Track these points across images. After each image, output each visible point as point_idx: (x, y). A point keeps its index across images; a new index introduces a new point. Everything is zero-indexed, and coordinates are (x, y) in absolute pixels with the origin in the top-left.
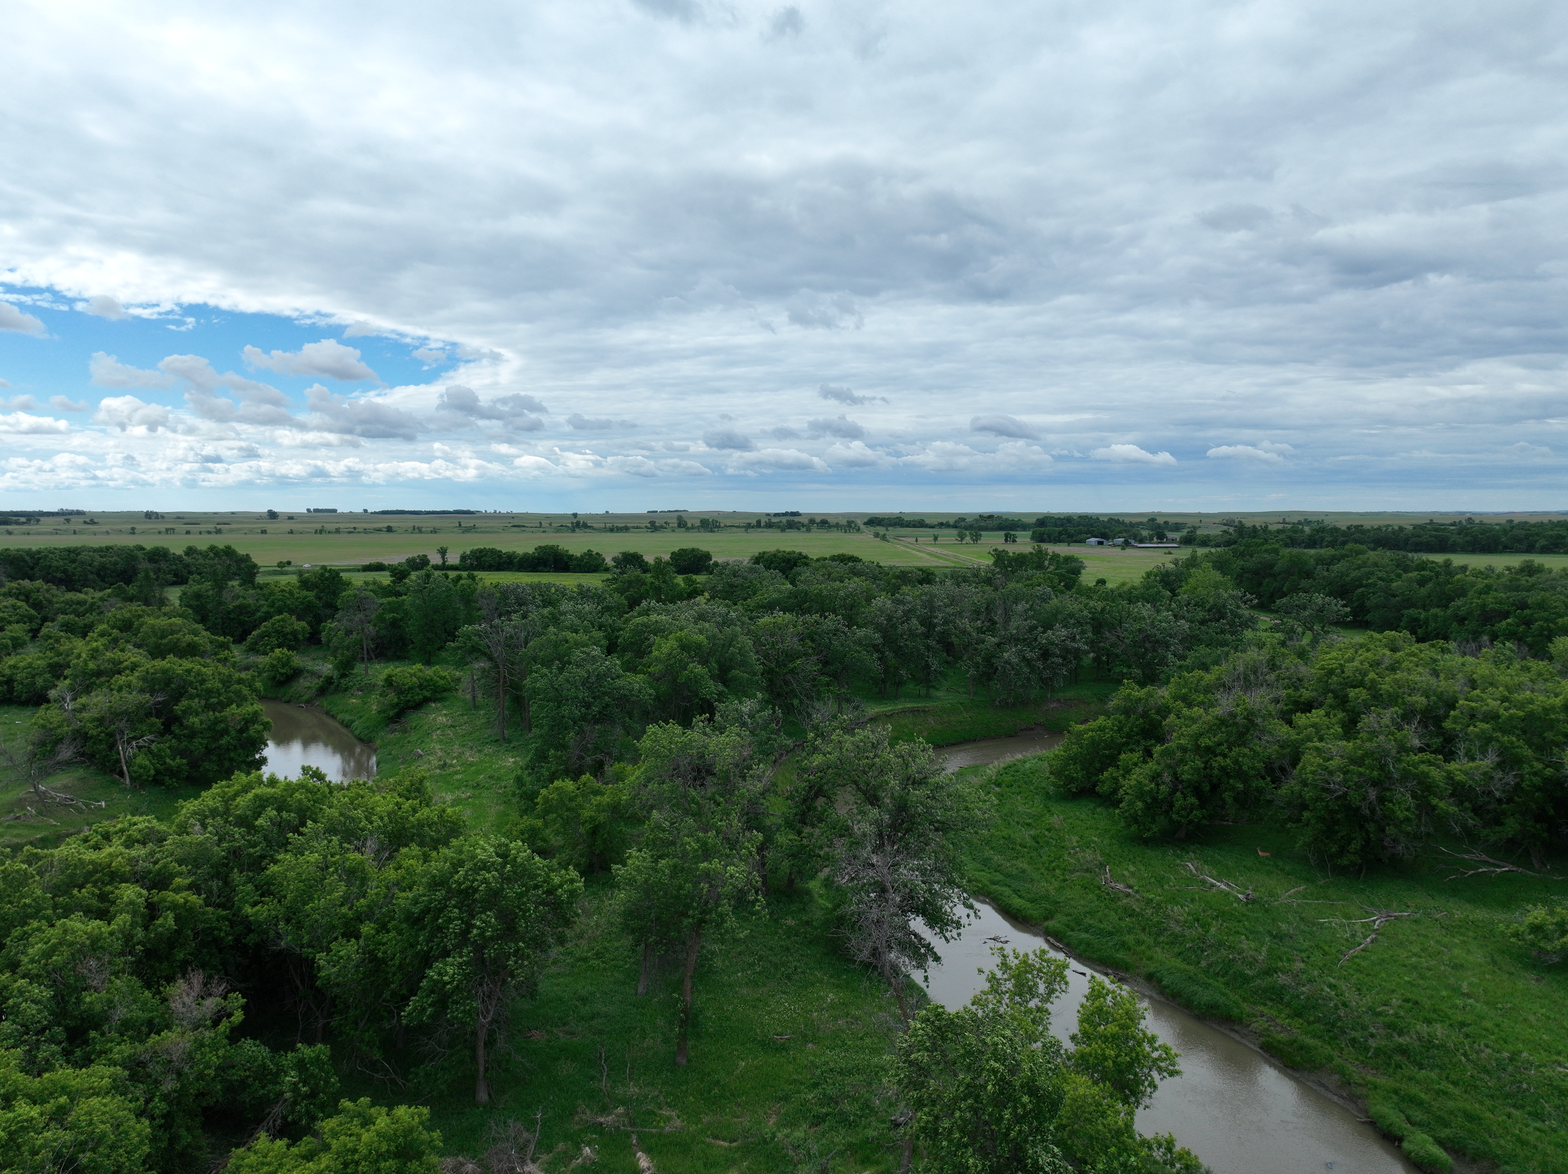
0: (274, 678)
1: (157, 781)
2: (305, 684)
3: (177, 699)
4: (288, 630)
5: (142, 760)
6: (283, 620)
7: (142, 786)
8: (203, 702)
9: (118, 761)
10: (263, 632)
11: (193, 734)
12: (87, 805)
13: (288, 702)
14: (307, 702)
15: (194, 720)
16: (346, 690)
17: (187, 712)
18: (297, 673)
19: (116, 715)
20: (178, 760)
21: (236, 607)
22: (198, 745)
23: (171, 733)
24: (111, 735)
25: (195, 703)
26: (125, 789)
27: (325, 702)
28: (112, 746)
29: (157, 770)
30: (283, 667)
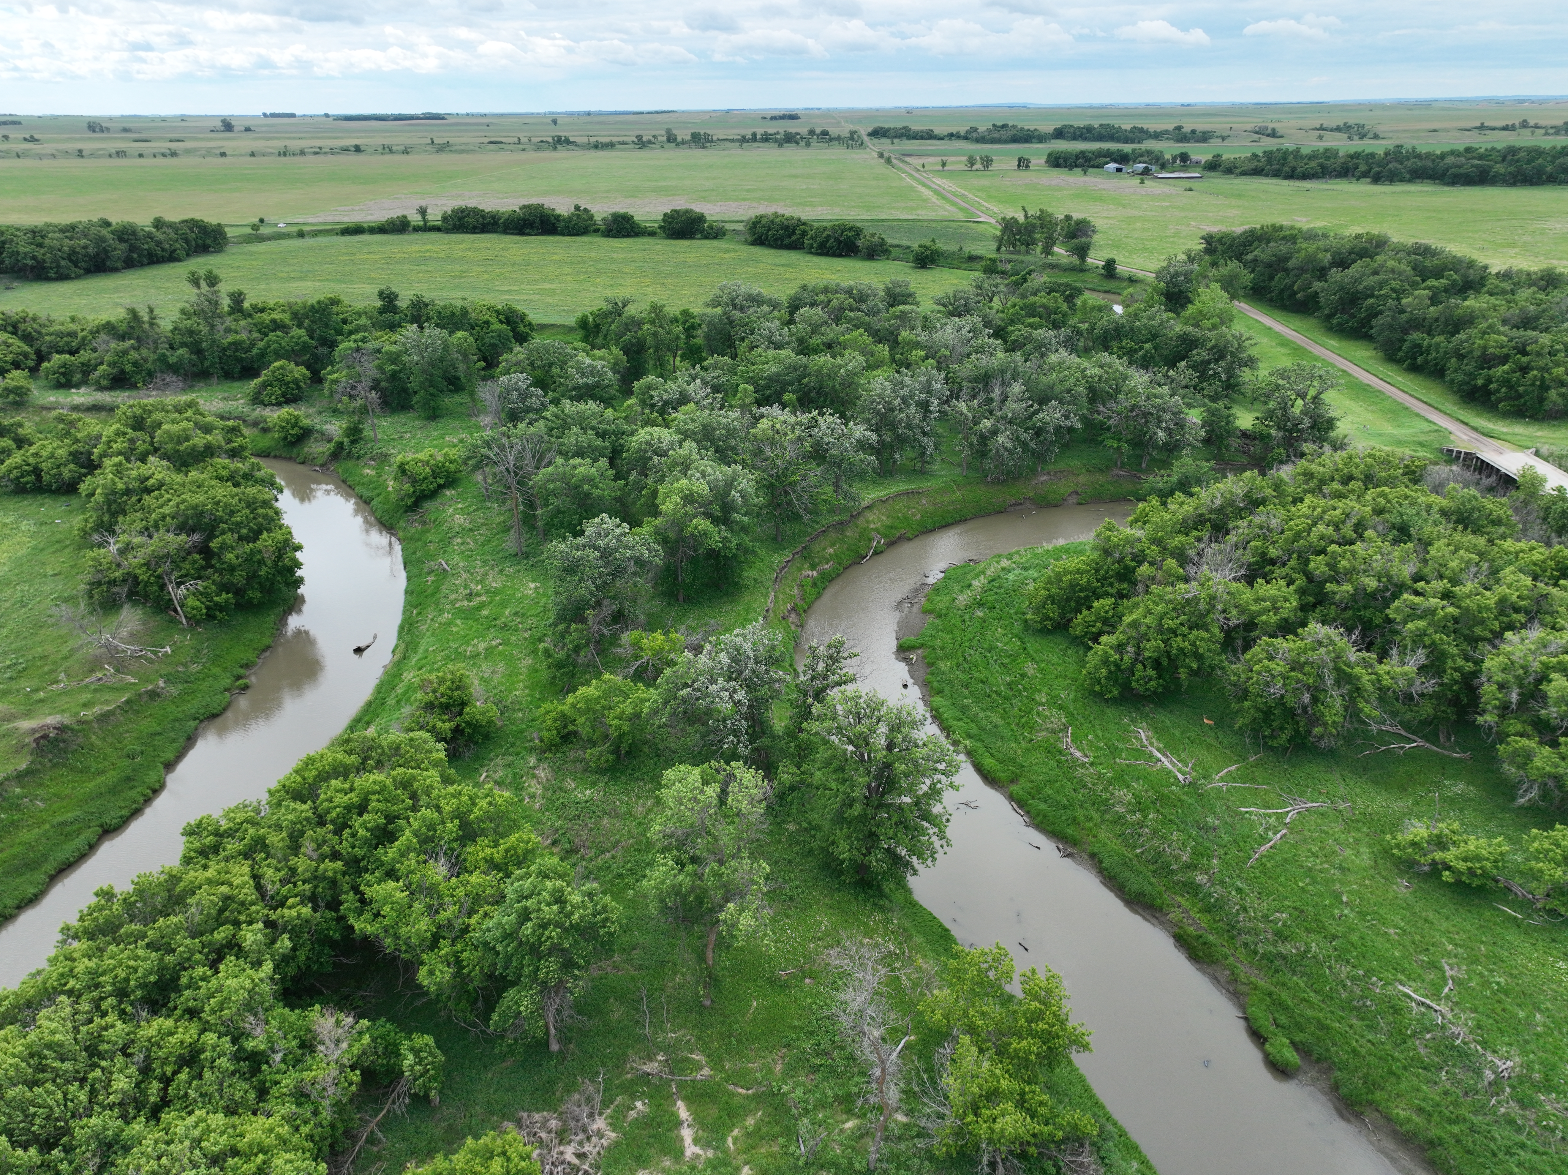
0: (285, 438)
1: (210, 617)
2: (318, 449)
3: (211, 536)
4: (289, 379)
5: (191, 602)
6: (282, 368)
7: (198, 623)
8: (236, 536)
9: (171, 600)
10: (264, 382)
11: (232, 569)
12: (155, 653)
13: (303, 463)
14: (322, 466)
15: (230, 556)
16: (358, 458)
17: (223, 547)
18: (306, 434)
19: (159, 559)
20: (224, 596)
21: (230, 344)
22: (239, 577)
23: (212, 566)
24: (159, 577)
25: (229, 538)
26: (184, 630)
27: (340, 467)
28: (163, 587)
29: (208, 608)
30: (293, 428)
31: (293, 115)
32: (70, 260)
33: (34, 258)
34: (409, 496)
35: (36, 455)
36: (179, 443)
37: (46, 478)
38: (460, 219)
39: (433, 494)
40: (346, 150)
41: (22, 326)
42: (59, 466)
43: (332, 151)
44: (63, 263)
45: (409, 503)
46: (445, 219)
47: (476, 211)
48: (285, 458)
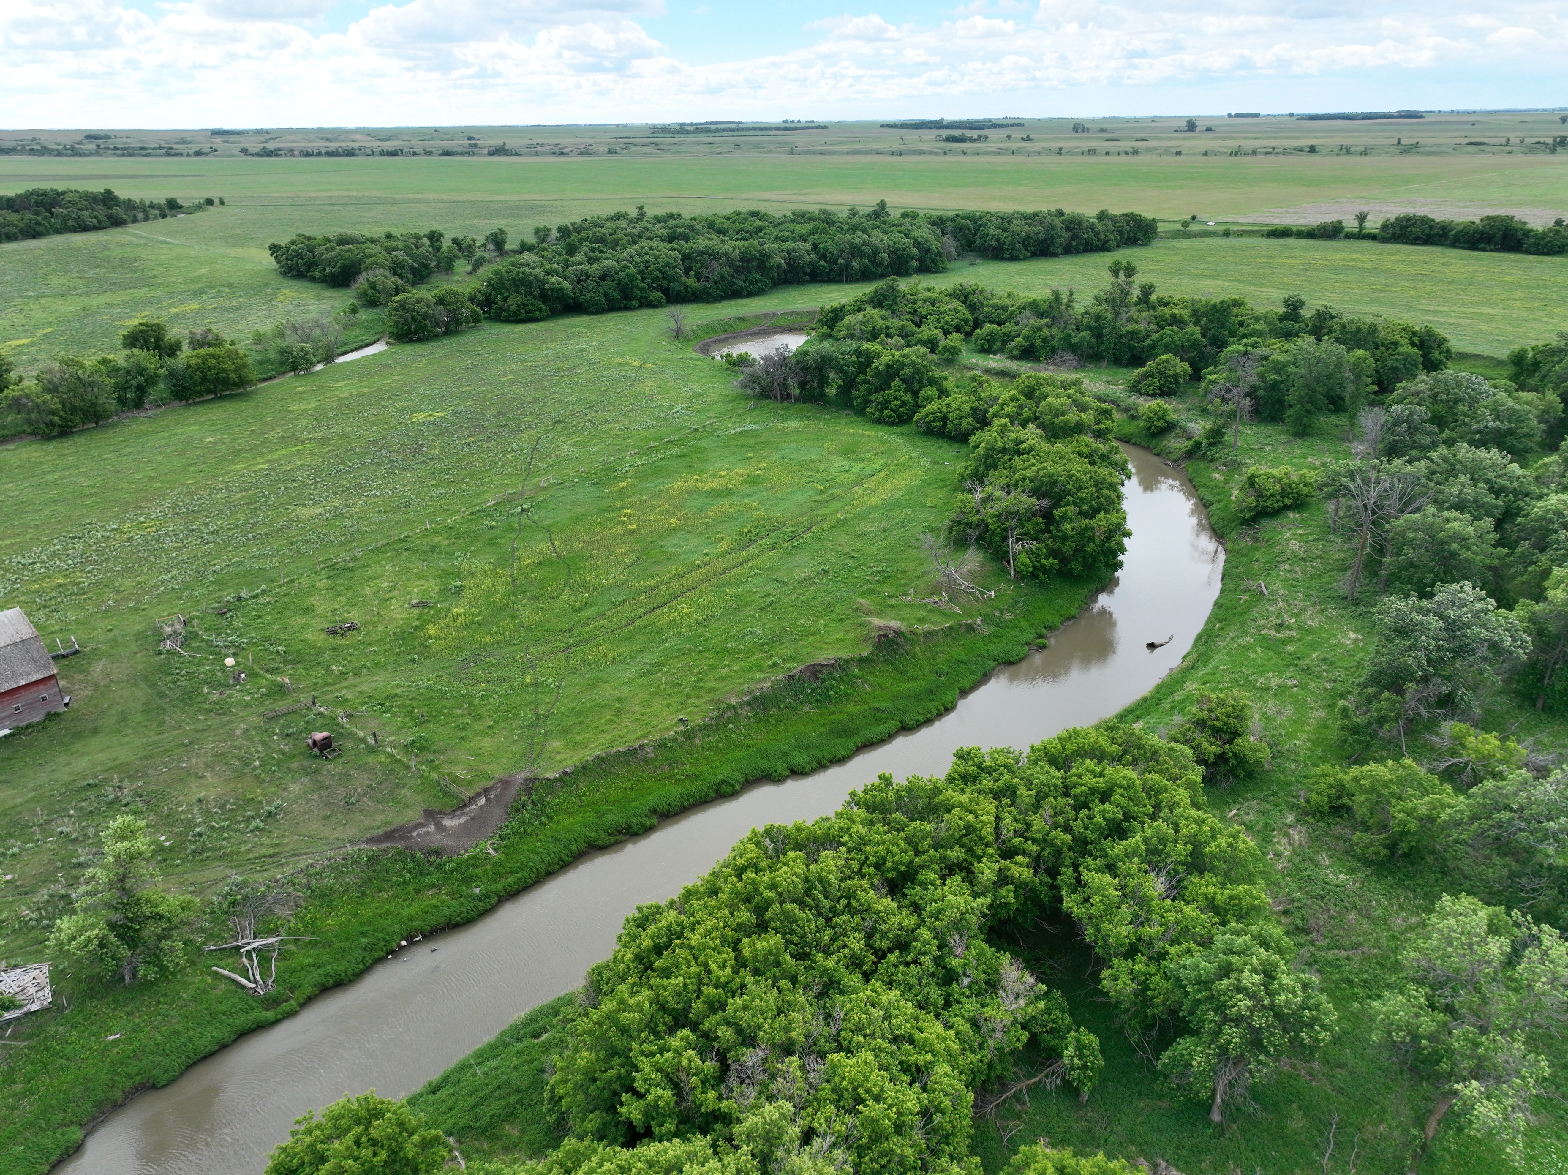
0: (1150, 428)
1: (1034, 576)
2: (1176, 444)
3: (1056, 505)
4: (1170, 373)
5: (1023, 558)
6: (1167, 361)
7: (1023, 578)
8: (1077, 509)
9: (1008, 552)
10: (1147, 372)
11: (1065, 538)
12: (982, 593)
13: (1158, 455)
14: (1175, 461)
15: (1067, 527)
16: (1212, 461)
17: (1065, 517)
18: (1170, 427)
19: (1010, 514)
20: (1051, 560)
21: (1128, 332)
22: (1068, 548)
23: (1049, 532)
24: (1005, 530)
25: (1071, 510)
26: (1010, 580)
27: (1190, 466)
28: (1005, 539)
29: (1034, 567)
30: (1159, 420)
31: (1257, 115)
32: (1023, 244)
33: (998, 240)
34: (1250, 509)
35: (948, 405)
36: (1057, 416)
37: (949, 425)
38: (1402, 228)
39: (1275, 513)
40: (1300, 150)
41: (971, 297)
42: (961, 418)
43: (1285, 152)
44: (1018, 245)
45: (1248, 516)
46: (1385, 227)
47: (1425, 221)
48: (1143, 447)
